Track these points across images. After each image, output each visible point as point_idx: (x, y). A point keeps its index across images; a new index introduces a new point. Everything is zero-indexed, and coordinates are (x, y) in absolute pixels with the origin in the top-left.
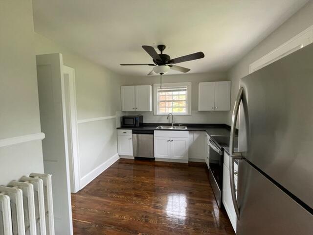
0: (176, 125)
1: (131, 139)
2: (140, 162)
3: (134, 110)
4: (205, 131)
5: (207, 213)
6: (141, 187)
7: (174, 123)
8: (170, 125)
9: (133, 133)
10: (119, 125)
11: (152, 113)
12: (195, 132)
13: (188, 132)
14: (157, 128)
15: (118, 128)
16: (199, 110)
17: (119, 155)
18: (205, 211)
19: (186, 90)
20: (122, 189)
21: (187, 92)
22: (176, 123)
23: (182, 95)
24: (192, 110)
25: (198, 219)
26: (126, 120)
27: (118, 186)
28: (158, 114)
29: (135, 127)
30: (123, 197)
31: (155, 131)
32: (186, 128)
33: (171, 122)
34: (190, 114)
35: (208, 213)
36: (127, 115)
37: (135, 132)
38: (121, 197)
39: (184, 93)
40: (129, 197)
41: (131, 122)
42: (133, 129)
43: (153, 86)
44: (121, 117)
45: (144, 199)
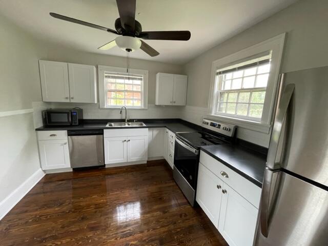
0: (131, 121)
1: (65, 144)
2: (83, 174)
3: (68, 101)
4: (165, 127)
5: (183, 217)
6: (96, 212)
7: (128, 118)
8: (123, 121)
9: (68, 135)
10: (40, 125)
11: (98, 106)
12: (154, 128)
13: (147, 129)
14: (107, 126)
15: (37, 130)
16: (157, 104)
17: (44, 171)
18: (181, 216)
19: (141, 79)
20: (63, 227)
21: (143, 81)
22: (131, 118)
23: (137, 85)
24: (148, 103)
25: (178, 228)
26: (52, 114)
27: (54, 225)
28: (105, 107)
29: (71, 126)
30: (68, 240)
31: (105, 130)
32: (144, 125)
33: (124, 118)
34: (147, 108)
35: (185, 216)
36: (53, 107)
37: (73, 133)
38: (64, 241)
39: (139, 82)
40: (79, 236)
41: (64, 119)
42: (68, 129)
43: (97, 67)
44: (42, 112)
45: (105, 229)
